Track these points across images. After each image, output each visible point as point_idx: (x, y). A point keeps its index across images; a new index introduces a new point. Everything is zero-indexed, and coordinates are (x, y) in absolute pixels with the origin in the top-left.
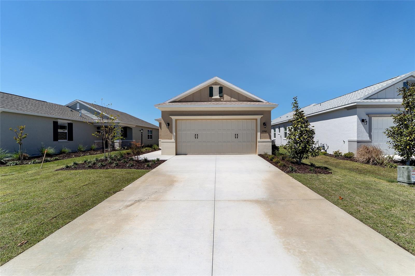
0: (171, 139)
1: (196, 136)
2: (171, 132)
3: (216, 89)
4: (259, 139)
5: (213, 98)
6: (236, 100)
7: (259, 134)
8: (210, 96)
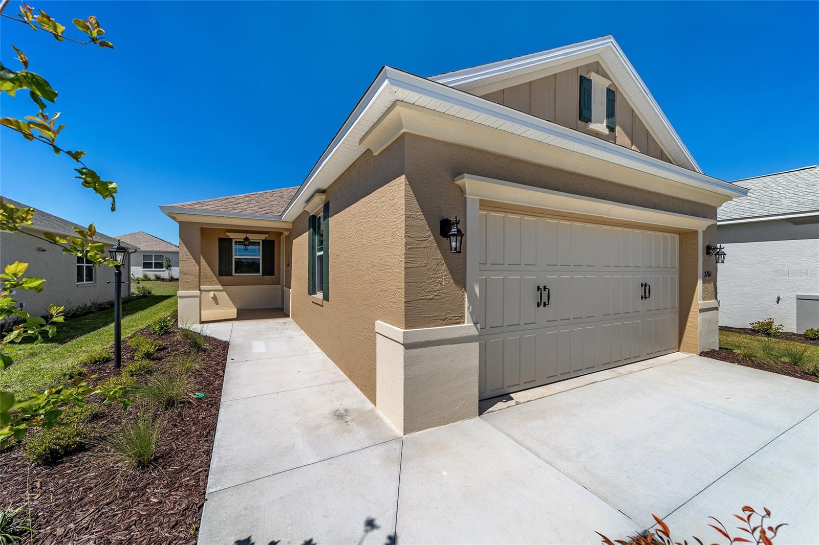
0: (460, 319)
1: (543, 297)
2: (461, 280)
3: (599, 90)
4: (700, 301)
5: (590, 126)
7: (700, 281)
8: (582, 117)
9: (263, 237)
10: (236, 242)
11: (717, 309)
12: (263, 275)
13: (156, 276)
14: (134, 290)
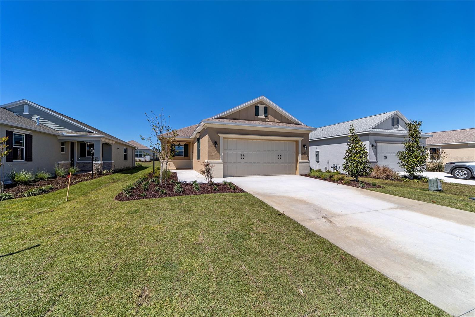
0: (219, 159)
1: (243, 157)
2: (219, 152)
3: (261, 108)
4: (299, 160)
5: (259, 117)
6: (279, 121)
7: (300, 155)
8: (256, 115)
9: (185, 143)
10: (176, 145)
11: (309, 163)
12: (185, 156)
13: (139, 160)
14: (137, 164)
